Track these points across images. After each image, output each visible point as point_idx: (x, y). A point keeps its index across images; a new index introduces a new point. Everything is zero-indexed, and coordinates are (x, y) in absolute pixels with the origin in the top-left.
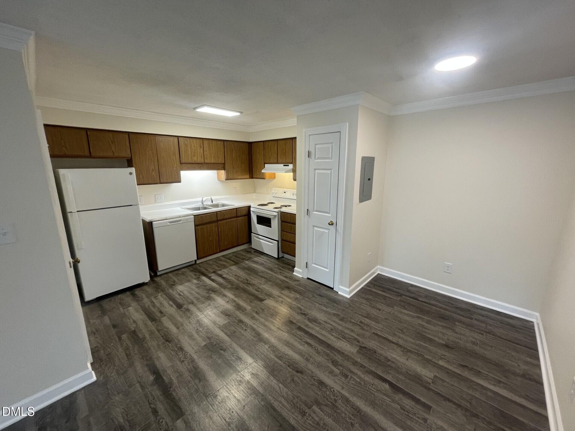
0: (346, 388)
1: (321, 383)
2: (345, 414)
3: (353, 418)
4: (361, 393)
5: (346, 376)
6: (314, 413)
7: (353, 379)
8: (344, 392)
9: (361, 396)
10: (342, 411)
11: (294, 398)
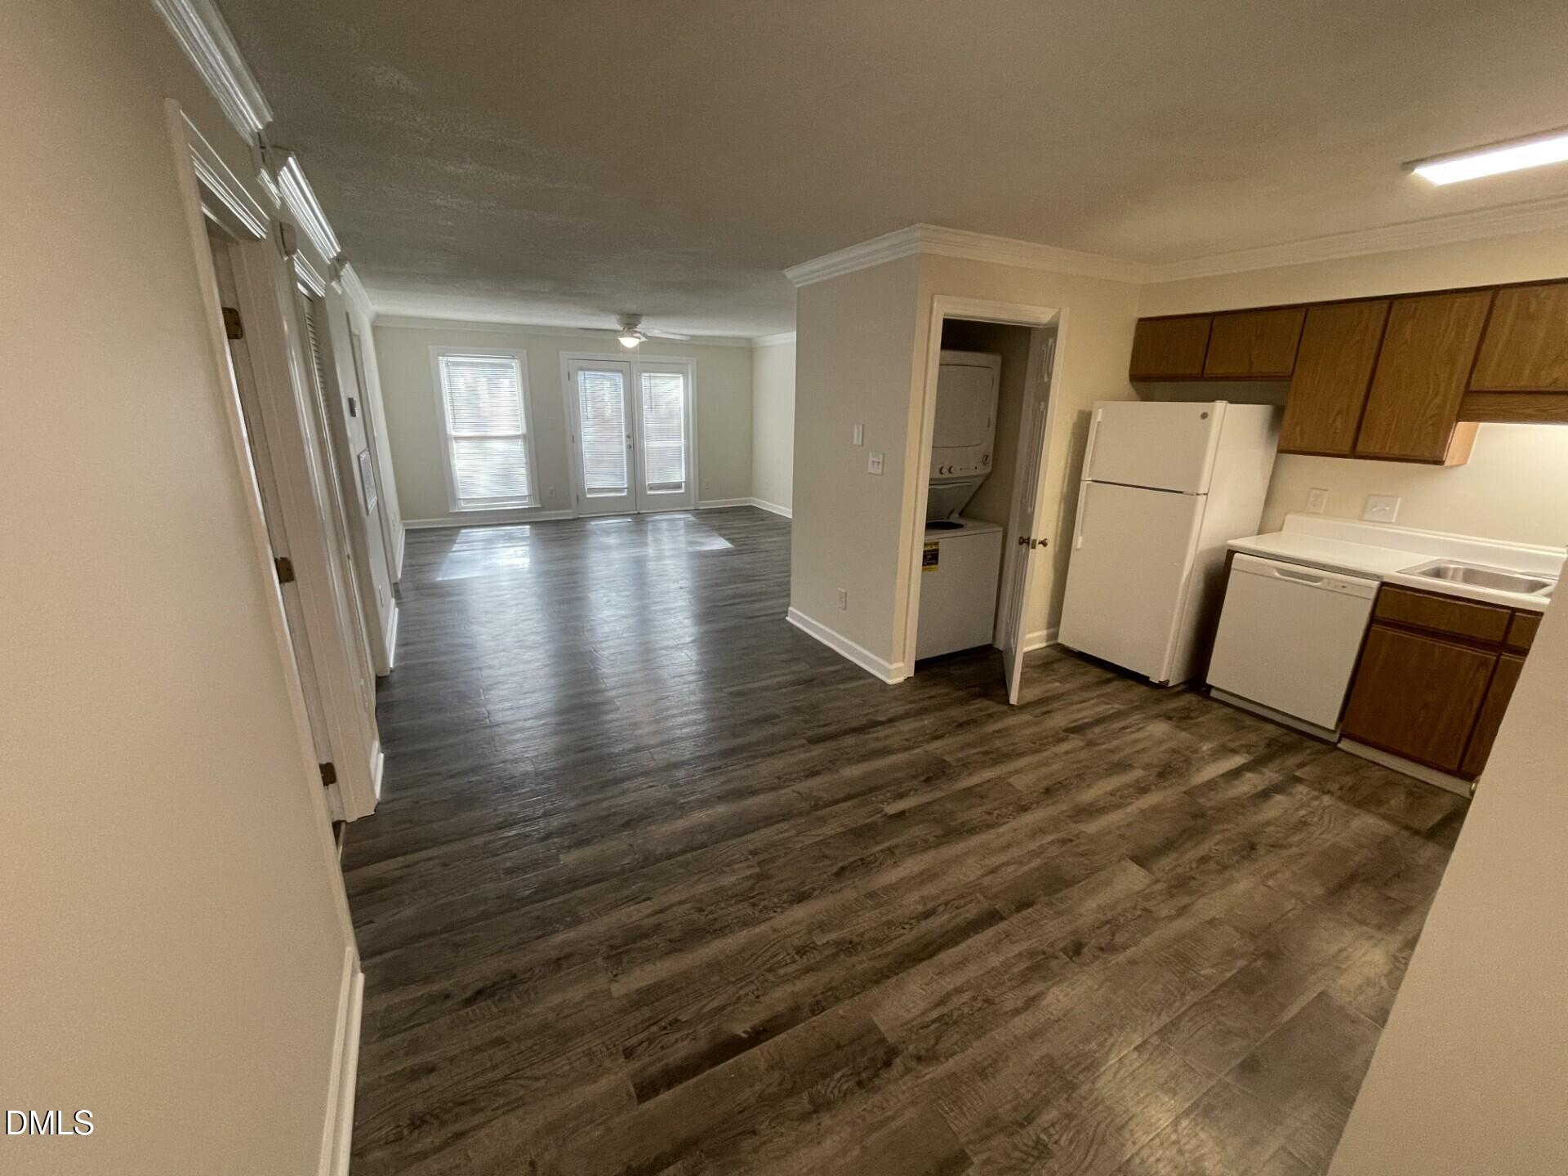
0: (773, 937)
1: (801, 897)
2: (722, 909)
3: (711, 917)
4: (749, 959)
5: (801, 951)
6: (748, 867)
7: (789, 961)
8: (763, 927)
9: (743, 955)
10: (732, 906)
11: (785, 848)
